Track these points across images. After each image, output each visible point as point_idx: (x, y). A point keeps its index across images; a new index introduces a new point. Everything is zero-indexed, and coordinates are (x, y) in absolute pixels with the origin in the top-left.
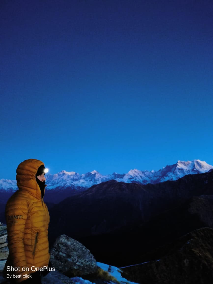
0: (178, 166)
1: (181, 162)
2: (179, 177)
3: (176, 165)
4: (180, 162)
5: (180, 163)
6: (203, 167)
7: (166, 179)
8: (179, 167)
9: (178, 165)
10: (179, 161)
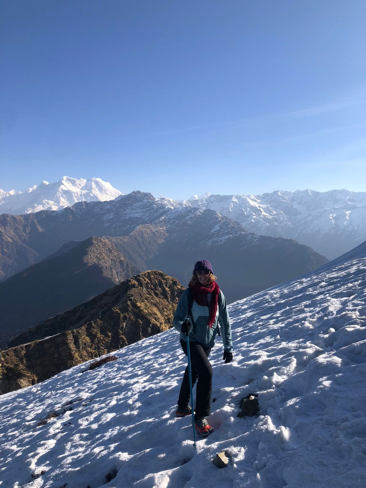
0: (62, 186)
1: (70, 180)
2: (64, 206)
3: (60, 183)
4: (67, 178)
5: (66, 181)
6: (105, 191)
7: (39, 208)
8: (65, 189)
9: (63, 184)
10: (65, 178)
